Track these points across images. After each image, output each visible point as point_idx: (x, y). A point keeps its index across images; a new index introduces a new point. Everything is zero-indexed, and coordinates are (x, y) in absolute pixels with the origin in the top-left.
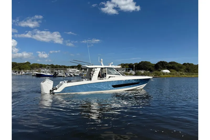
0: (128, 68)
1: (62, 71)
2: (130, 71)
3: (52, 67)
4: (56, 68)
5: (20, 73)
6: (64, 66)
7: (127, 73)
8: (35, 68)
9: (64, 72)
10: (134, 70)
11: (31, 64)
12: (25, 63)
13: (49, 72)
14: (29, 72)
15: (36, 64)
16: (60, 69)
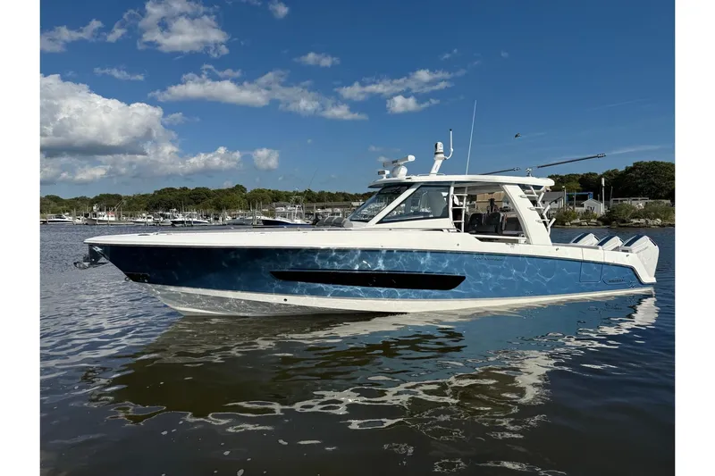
0: (578, 191)
1: (339, 210)
2: (585, 203)
3: (309, 200)
4: (318, 201)
5: (218, 219)
6: (344, 194)
7: (573, 211)
8: (259, 202)
9: (343, 213)
10: (601, 200)
11: (248, 191)
12: (232, 190)
13: (299, 215)
14: (242, 215)
15: (262, 191)
16: (333, 203)
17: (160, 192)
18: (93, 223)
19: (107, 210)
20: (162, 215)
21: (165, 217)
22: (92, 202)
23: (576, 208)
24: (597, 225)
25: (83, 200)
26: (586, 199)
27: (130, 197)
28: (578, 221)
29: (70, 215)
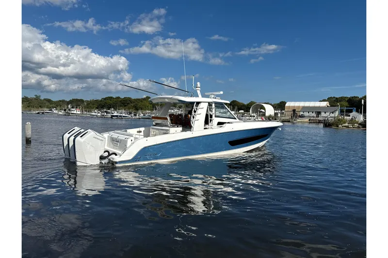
0: (347, 107)
2: (351, 114)
5: (136, 115)
7: (344, 119)
17: (105, 99)
18: (69, 114)
19: (76, 108)
20: (106, 112)
21: (107, 113)
22: (68, 103)
23: (345, 117)
24: (359, 127)
25: (63, 101)
26: (352, 112)
27: (88, 101)
28: (347, 125)
29: (56, 110)
